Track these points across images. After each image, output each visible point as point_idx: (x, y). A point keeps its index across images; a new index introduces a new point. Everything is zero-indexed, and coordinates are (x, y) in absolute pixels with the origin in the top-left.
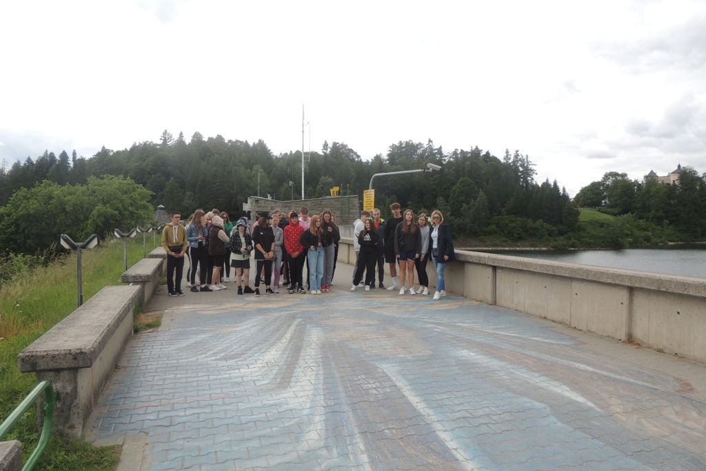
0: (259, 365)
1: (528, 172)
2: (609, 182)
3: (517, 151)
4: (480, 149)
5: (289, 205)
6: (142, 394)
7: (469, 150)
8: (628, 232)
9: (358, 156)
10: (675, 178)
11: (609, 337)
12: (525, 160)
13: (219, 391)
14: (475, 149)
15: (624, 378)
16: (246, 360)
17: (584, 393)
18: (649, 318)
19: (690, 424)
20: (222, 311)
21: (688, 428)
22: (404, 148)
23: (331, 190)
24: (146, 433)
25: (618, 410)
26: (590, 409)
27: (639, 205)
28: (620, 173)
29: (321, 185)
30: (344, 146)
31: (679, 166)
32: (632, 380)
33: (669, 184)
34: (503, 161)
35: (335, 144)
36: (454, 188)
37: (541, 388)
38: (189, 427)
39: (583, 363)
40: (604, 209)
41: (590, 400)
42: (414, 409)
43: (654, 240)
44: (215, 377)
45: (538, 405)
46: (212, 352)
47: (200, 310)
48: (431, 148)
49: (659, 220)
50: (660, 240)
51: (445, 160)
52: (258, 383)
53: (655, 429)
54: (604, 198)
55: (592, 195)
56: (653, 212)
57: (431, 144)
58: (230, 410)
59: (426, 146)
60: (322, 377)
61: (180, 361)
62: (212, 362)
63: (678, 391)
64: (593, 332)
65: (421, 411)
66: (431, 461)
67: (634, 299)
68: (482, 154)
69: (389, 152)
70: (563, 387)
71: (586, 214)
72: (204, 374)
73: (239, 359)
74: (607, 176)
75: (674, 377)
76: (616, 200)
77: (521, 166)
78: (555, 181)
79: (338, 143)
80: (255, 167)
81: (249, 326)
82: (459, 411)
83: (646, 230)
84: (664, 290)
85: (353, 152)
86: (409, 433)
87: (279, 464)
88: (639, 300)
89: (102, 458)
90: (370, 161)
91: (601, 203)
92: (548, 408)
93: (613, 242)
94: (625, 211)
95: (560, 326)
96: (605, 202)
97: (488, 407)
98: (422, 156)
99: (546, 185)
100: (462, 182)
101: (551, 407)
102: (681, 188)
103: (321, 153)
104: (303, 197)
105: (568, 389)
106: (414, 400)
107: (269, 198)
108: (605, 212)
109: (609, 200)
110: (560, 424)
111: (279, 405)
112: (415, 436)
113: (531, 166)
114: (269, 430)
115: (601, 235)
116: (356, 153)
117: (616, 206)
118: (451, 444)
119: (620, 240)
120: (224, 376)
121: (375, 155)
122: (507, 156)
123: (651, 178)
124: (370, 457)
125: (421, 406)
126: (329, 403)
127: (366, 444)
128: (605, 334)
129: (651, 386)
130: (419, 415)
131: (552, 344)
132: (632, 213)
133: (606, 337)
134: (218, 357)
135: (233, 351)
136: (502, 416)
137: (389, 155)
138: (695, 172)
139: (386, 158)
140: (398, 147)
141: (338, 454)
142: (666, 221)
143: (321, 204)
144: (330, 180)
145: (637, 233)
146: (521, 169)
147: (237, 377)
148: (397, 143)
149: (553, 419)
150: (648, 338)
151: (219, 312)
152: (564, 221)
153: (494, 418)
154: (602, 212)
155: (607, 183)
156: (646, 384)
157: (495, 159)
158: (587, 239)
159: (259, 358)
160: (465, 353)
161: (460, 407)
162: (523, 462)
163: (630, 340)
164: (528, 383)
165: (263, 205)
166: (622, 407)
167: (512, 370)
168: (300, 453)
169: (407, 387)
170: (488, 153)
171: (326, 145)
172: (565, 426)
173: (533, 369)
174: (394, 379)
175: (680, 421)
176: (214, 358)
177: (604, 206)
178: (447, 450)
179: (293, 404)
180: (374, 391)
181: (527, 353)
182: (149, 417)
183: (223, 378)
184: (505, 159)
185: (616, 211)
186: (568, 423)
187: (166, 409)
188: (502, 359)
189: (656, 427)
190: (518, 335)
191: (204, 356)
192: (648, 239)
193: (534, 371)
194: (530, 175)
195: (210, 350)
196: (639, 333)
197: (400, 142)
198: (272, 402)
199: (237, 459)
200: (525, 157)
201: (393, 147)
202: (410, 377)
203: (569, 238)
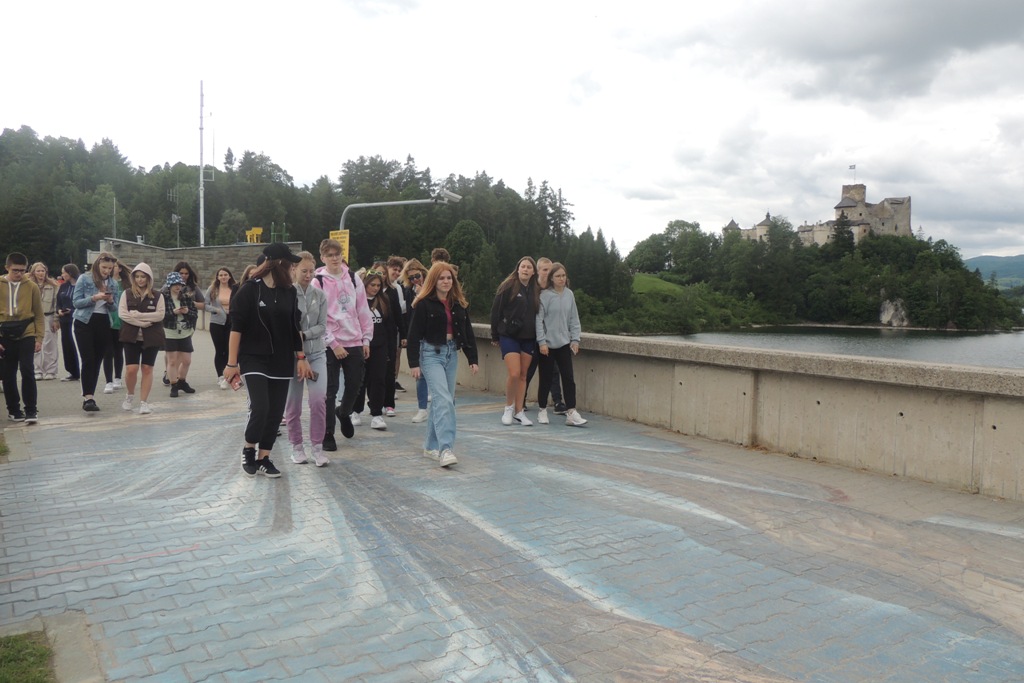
0: (226, 502)
1: (561, 215)
2: (675, 236)
3: (545, 182)
4: (489, 175)
5: (180, 255)
6: (35, 556)
7: (472, 176)
8: (701, 309)
9: (290, 178)
10: (762, 232)
11: (726, 441)
12: (557, 197)
13: (178, 542)
14: (482, 176)
15: (762, 489)
16: (199, 495)
17: (719, 509)
18: (780, 411)
19: (854, 535)
20: (117, 427)
21: (855, 540)
22: (367, 167)
23: (248, 233)
24: (78, 610)
25: (768, 526)
26: (733, 527)
27: (715, 270)
28: (690, 222)
29: (225, 225)
30: (263, 159)
31: (768, 216)
32: (772, 492)
33: (755, 241)
34: (524, 197)
35: (248, 155)
36: (449, 236)
37: (662, 507)
38: (153, 595)
39: (704, 474)
40: (668, 275)
41: (729, 517)
42: (501, 545)
43: (735, 321)
44: (158, 523)
45: (665, 527)
46: (131, 488)
47: (73, 427)
48: (411, 170)
49: (742, 293)
50: (742, 321)
51: (434, 191)
52: (241, 527)
53: (817, 544)
54: (668, 259)
55: (652, 254)
56: (733, 281)
57: (411, 163)
58: (212, 566)
59: (404, 167)
60: (340, 513)
61: (79, 504)
62: (140, 502)
63: (831, 500)
64: (704, 436)
65: (511, 545)
66: (551, 605)
67: (760, 386)
68: (492, 185)
69: (343, 174)
70: (690, 503)
71: (643, 282)
72: (137, 520)
73: (187, 495)
74: (672, 227)
75: (820, 485)
76: (684, 263)
77: (551, 205)
78: (600, 230)
79: (253, 153)
80: (101, 188)
81: (177, 447)
82: (566, 542)
83: (723, 307)
84: (802, 371)
85: (280, 170)
86: (507, 575)
87: (331, 630)
88: (768, 387)
89: (19, 651)
90: (310, 187)
91: (664, 265)
92: (681, 530)
93: (679, 323)
94: (696, 279)
95: (655, 430)
96: (670, 265)
97: (602, 534)
98: (396, 182)
99: (587, 235)
100: (461, 227)
101: (683, 528)
102: (770, 247)
103: (222, 168)
104: (202, 242)
105: (697, 506)
106: (496, 533)
107: (140, 242)
108: (669, 280)
109: (675, 262)
110: (702, 548)
111: (292, 553)
112: (516, 577)
113: (565, 207)
114: (292, 589)
115: (663, 312)
116: (285, 172)
117: (685, 272)
118: (572, 583)
119: (690, 321)
120: (174, 521)
121: (319, 178)
122: (530, 189)
123: (732, 230)
124: (462, 607)
125: (508, 540)
126: (369, 545)
127: (449, 593)
128: (720, 438)
129: (798, 496)
130: (510, 551)
131: (655, 453)
132: (706, 282)
133: (723, 441)
134: (146, 495)
135: (169, 485)
136: (625, 543)
137: (341, 178)
138: (789, 225)
139: (338, 183)
140: (357, 166)
141: (415, 608)
142: (752, 295)
143: (237, 255)
144: (241, 216)
145: (713, 311)
146: (551, 210)
147: (197, 521)
148: (355, 159)
149: (691, 542)
150: (779, 438)
151: (111, 428)
152: (613, 293)
153: (616, 546)
154: (666, 280)
155: (673, 236)
156: (791, 495)
157: (512, 194)
158: (645, 320)
159: (221, 491)
160: (541, 470)
161: (564, 538)
162: (673, 595)
163: (755, 444)
164: (642, 501)
165: (130, 254)
166: (771, 522)
167: (617, 488)
168: (357, 613)
169: (478, 517)
170: (501, 183)
171: (229, 157)
172: (708, 549)
173: (644, 484)
174: (453, 508)
175: (843, 533)
176: (141, 496)
177: (668, 271)
178: (567, 590)
179: (311, 550)
180: (431, 526)
181: (628, 465)
182: (72, 588)
183: (175, 524)
184: (526, 193)
185: (684, 280)
186: (711, 545)
187: (97, 574)
188: (597, 475)
189: (818, 542)
190: (606, 444)
191: (120, 494)
192: (726, 320)
193: (645, 487)
194: (563, 220)
195: (127, 485)
196: (766, 434)
197: (362, 158)
198: (276, 550)
199: (260, 630)
200: (556, 192)
201: (349, 166)
202: (477, 504)
203: (620, 318)
